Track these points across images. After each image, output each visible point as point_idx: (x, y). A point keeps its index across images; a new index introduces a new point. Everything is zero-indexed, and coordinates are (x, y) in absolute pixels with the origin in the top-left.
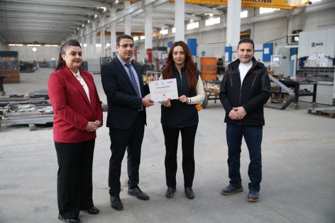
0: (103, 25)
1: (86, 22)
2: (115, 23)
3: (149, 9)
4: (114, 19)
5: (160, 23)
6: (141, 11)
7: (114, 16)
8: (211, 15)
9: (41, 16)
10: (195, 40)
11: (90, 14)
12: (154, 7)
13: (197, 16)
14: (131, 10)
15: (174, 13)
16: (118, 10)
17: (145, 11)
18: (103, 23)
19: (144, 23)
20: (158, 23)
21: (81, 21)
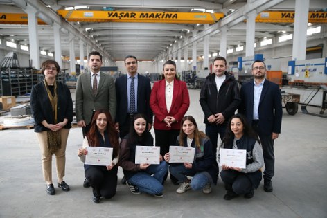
0: (187, 43)
1: (173, 42)
2: (196, 42)
3: (224, 30)
4: (196, 38)
5: (236, 41)
6: (218, 31)
7: (195, 37)
8: (284, 32)
9: (139, 38)
10: (262, 55)
11: (176, 35)
12: (229, 28)
13: (270, 33)
14: (209, 31)
15: (245, 32)
16: (200, 31)
17: (221, 32)
18: (186, 43)
19: (219, 41)
20: (234, 41)
21: (169, 42)
